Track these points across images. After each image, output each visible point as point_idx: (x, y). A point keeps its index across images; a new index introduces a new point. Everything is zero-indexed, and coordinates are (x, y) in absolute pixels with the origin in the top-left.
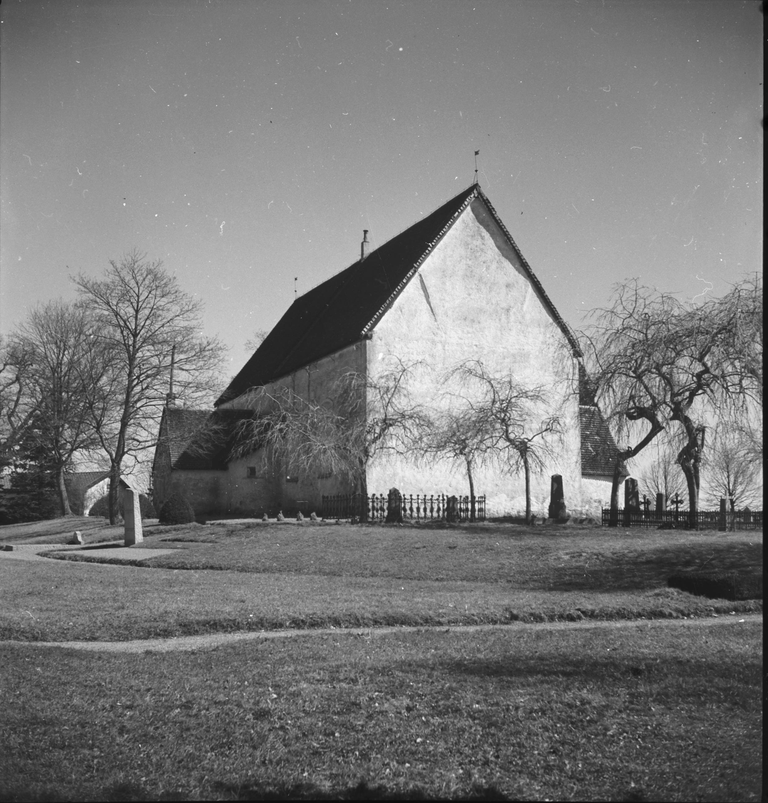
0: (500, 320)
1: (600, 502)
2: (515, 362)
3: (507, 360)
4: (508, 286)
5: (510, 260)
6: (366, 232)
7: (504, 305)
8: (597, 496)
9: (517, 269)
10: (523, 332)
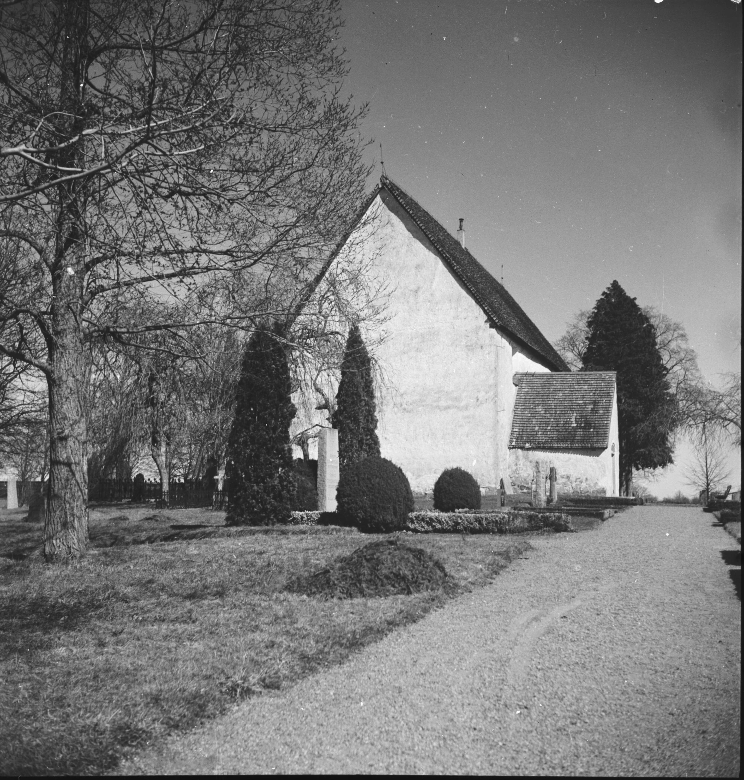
0: (408, 302)
1: (568, 477)
2: (423, 341)
3: (415, 341)
4: (418, 267)
5: (421, 241)
6: (461, 220)
7: (413, 287)
8: (565, 471)
9: (427, 248)
10: (432, 310)
